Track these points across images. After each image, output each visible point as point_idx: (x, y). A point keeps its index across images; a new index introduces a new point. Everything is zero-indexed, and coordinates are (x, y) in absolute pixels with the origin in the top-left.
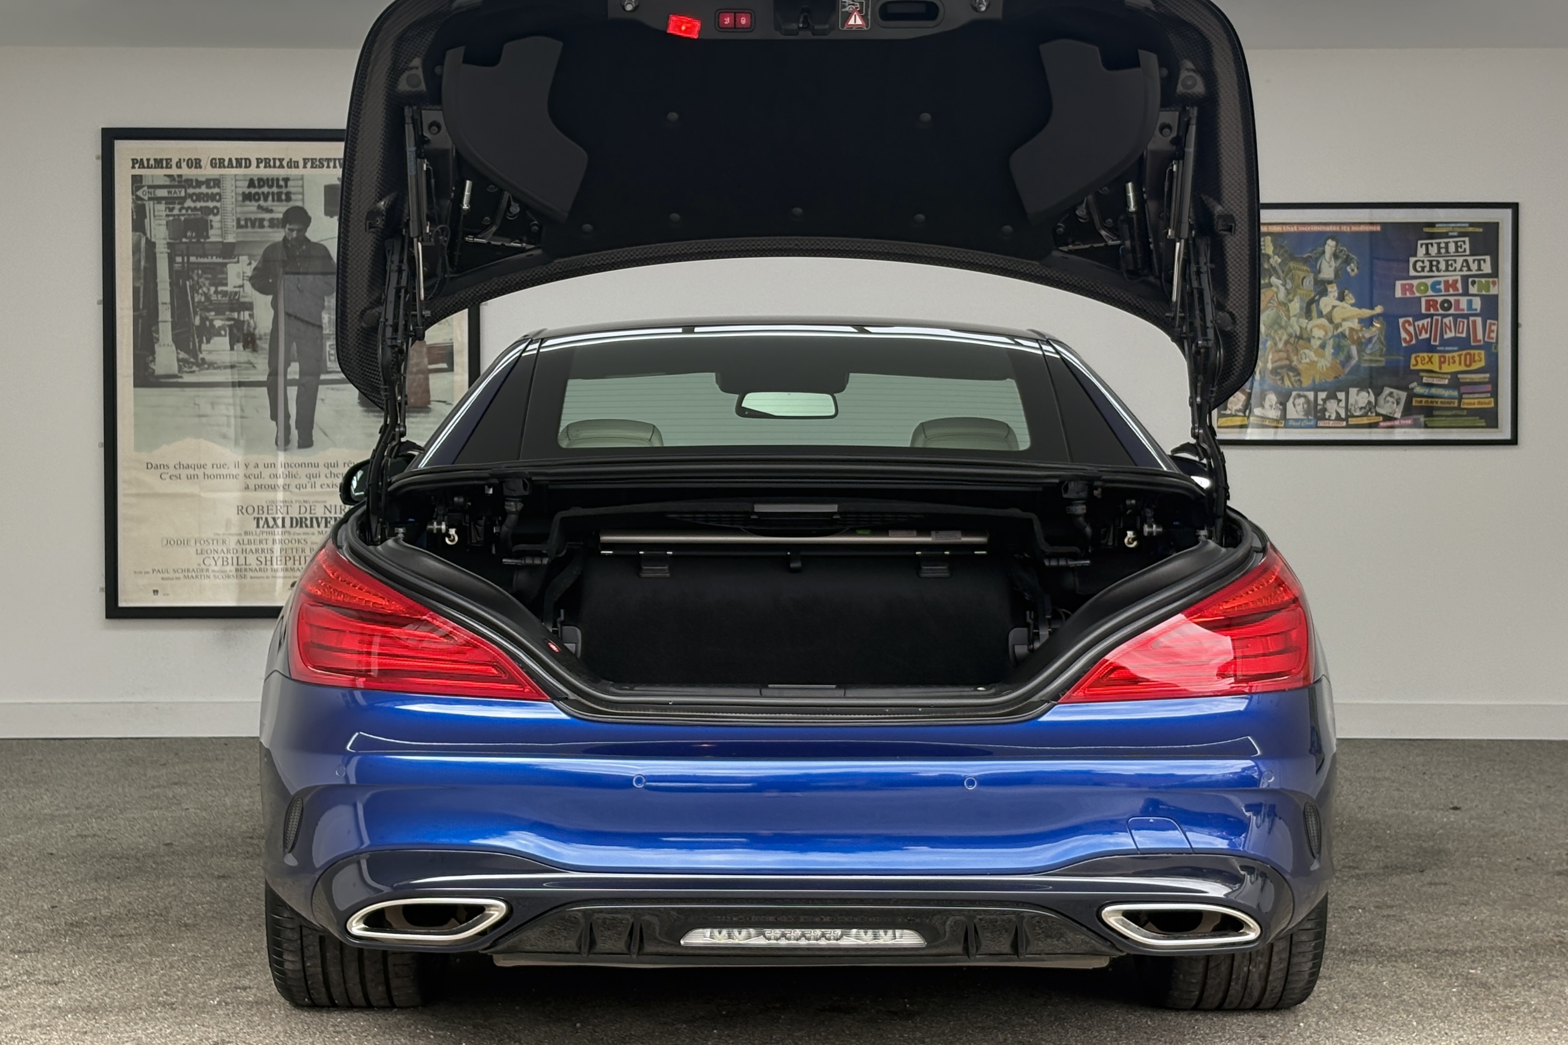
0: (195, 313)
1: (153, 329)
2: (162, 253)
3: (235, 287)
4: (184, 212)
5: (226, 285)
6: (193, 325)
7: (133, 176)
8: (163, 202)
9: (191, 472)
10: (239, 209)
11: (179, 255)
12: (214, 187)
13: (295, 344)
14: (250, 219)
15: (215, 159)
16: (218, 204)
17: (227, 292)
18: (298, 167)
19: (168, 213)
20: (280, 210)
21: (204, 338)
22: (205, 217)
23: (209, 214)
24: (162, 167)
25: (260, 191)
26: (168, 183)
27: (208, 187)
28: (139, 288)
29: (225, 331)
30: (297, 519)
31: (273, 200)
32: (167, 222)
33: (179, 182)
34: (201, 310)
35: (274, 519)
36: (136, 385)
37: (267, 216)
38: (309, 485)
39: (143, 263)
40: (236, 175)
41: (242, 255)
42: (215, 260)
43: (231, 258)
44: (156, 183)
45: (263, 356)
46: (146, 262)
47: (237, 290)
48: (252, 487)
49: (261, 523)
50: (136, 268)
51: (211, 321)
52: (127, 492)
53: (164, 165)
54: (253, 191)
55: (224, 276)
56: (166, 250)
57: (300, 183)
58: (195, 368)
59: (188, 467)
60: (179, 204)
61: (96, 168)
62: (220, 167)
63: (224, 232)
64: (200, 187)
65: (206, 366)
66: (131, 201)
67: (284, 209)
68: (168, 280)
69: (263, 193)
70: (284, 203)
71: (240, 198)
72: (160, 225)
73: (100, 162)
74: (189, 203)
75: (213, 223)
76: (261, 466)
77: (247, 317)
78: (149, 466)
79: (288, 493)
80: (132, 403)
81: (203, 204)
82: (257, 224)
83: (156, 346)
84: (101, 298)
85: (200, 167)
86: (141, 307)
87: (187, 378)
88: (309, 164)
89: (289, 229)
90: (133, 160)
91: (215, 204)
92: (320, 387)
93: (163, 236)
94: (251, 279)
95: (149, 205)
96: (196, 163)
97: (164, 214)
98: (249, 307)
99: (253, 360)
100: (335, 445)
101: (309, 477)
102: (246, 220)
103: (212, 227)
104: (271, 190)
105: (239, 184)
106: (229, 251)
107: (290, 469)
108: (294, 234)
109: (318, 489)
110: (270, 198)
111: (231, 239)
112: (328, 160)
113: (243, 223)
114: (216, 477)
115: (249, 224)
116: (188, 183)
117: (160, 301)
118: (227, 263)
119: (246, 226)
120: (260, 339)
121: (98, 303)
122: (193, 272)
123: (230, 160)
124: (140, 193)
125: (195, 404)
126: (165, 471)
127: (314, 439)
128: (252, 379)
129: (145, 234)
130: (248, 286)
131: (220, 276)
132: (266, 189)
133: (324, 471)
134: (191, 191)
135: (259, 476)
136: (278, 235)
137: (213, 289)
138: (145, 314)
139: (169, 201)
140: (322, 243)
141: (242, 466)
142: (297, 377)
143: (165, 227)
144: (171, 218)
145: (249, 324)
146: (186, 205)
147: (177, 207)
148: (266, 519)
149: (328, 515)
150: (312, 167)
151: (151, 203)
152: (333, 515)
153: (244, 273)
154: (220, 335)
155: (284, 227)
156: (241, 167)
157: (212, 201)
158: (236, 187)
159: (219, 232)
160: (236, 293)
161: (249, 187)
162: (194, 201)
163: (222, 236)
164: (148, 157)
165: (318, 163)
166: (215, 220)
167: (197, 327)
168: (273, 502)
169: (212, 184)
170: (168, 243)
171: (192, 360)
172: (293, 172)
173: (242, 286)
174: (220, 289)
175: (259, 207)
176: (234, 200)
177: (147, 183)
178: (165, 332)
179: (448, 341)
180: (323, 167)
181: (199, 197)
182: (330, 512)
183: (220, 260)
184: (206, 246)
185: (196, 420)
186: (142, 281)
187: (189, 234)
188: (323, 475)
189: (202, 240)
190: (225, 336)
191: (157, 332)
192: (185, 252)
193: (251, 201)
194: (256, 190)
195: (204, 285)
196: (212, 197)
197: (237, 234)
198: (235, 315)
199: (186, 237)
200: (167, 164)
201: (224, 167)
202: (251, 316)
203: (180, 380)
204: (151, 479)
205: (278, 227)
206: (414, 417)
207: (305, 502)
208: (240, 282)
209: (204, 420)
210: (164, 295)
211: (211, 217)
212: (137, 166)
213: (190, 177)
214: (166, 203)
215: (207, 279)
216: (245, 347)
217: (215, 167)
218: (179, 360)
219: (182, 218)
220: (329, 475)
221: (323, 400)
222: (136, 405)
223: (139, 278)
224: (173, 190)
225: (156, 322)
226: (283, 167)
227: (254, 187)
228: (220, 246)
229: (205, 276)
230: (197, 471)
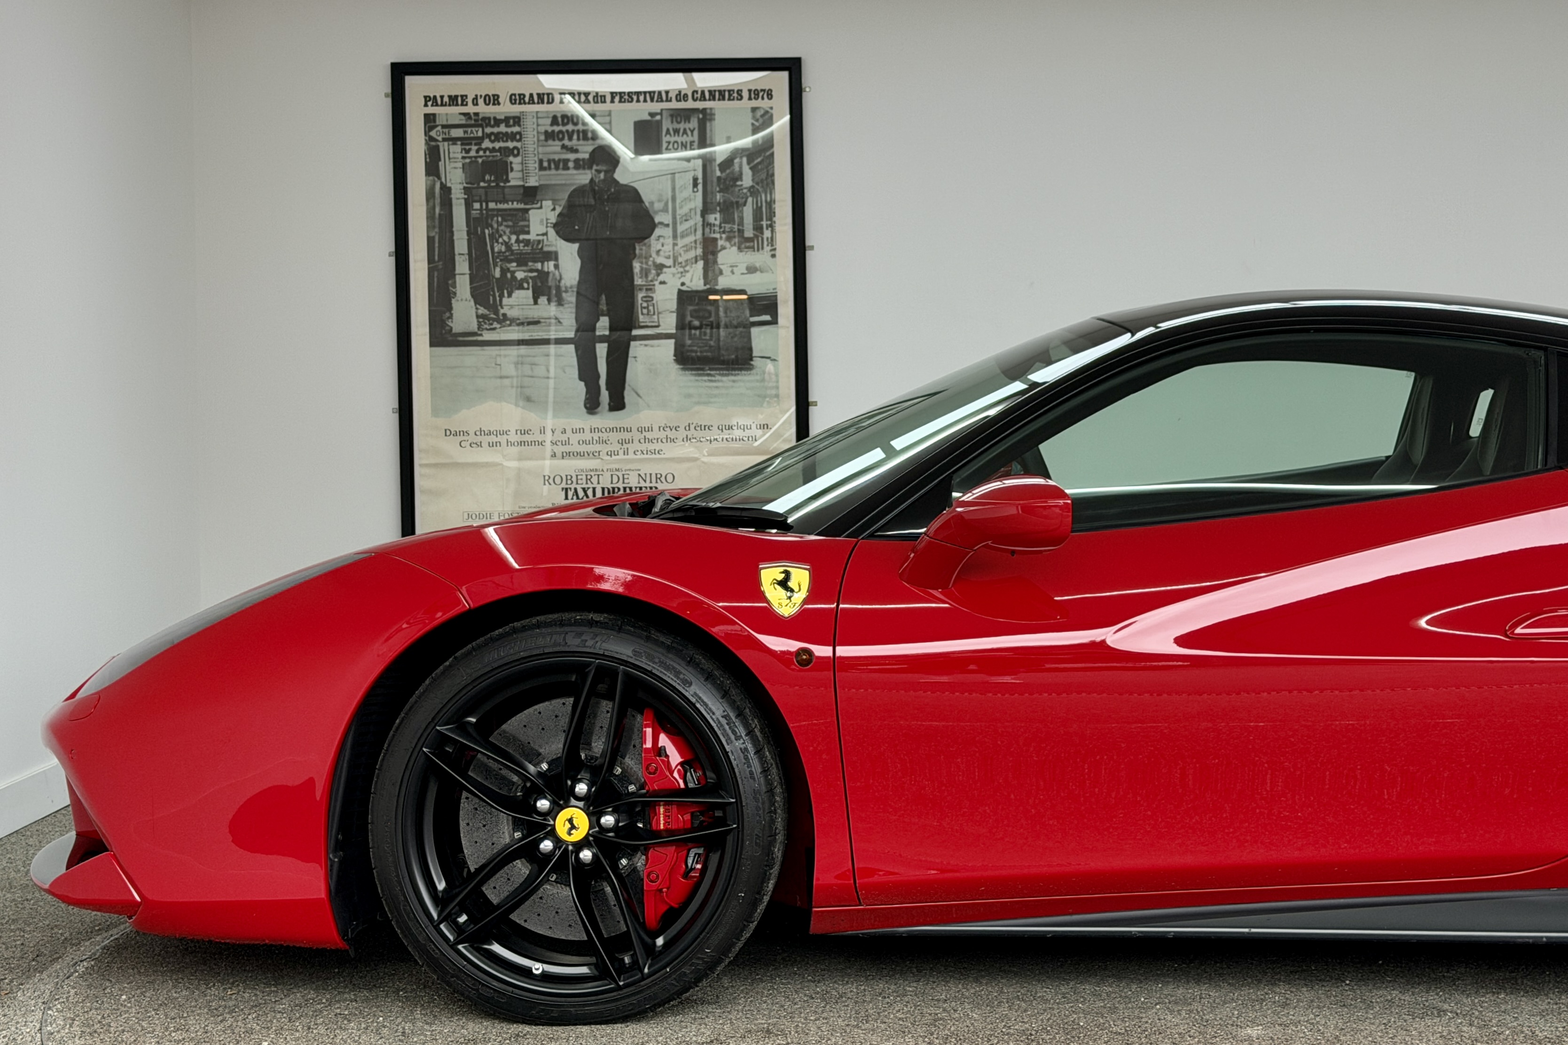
0: (495, 265)
1: (450, 282)
2: (458, 199)
3: (538, 235)
4: (481, 153)
5: (528, 233)
6: (493, 277)
7: (427, 116)
8: (459, 143)
9: (493, 439)
10: (541, 149)
11: (476, 201)
12: (514, 125)
13: (604, 297)
14: (554, 160)
15: (515, 95)
16: (518, 145)
17: (529, 240)
18: (605, 102)
19: (464, 155)
20: (585, 150)
21: (505, 292)
22: (505, 159)
23: (509, 156)
24: (457, 105)
25: (564, 129)
26: (464, 122)
27: (507, 126)
28: (434, 237)
29: (528, 284)
30: (609, 489)
31: (578, 139)
32: (463, 165)
33: (475, 120)
34: (501, 260)
35: (585, 490)
36: (433, 344)
37: (572, 156)
38: (621, 452)
39: (437, 210)
40: (537, 112)
41: (546, 200)
42: (516, 205)
43: (533, 203)
44: (450, 122)
45: (569, 310)
46: (441, 210)
47: (540, 238)
48: (559, 455)
49: (570, 494)
50: (430, 216)
51: (513, 273)
52: (424, 462)
53: (460, 102)
54: (556, 129)
55: (526, 223)
56: (463, 196)
57: (607, 119)
58: (496, 325)
59: (490, 433)
60: (476, 144)
61: (386, 105)
62: (520, 103)
63: (525, 176)
64: (498, 126)
65: (508, 322)
66: (423, 142)
67: (590, 149)
68: (465, 229)
69: (567, 131)
70: (590, 142)
71: (542, 137)
72: (455, 168)
73: (389, 100)
74: (486, 144)
75: (513, 165)
76: (569, 431)
77: (552, 268)
78: (448, 433)
79: (600, 460)
80: (428, 363)
81: (502, 144)
82: (561, 165)
83: (453, 301)
84: (393, 249)
85: (499, 104)
86: (436, 258)
87: (487, 336)
88: (617, 99)
89: (596, 170)
90: (425, 97)
91: (515, 144)
92: (632, 343)
93: (460, 181)
94: (555, 226)
95: (444, 147)
96: (494, 100)
97: (460, 156)
98: (552, 256)
99: (559, 316)
100: (649, 407)
101: (622, 442)
102: (549, 161)
103: (512, 170)
104: (576, 128)
105: (541, 121)
106: (531, 195)
107: (600, 434)
108: (602, 176)
109: (631, 456)
110: (575, 137)
111: (532, 182)
112: (638, 94)
113: (545, 164)
114: (521, 443)
115: (553, 166)
116: (486, 121)
117: (456, 252)
118: (528, 210)
119: (550, 168)
120: (566, 291)
121: (390, 255)
122: (492, 220)
123: (531, 95)
124: (433, 133)
125: (496, 364)
126: (465, 438)
127: (626, 400)
128: (561, 335)
129: (439, 178)
130: (552, 232)
131: (522, 223)
132: (570, 127)
133: (637, 436)
134: (488, 130)
135: (567, 442)
136: (584, 178)
137: (514, 238)
138: (440, 267)
139: (465, 141)
140: (632, 184)
141: (549, 433)
142: (607, 333)
143: (461, 170)
144: (468, 161)
145: (554, 275)
146: (484, 146)
147: (474, 148)
148: (576, 489)
149: (643, 484)
150: (620, 101)
151: (446, 144)
152: (648, 484)
153: (547, 219)
154: (523, 288)
155: (590, 168)
156: (543, 103)
157: (512, 141)
158: (538, 125)
159: (520, 175)
160: (539, 242)
161: (552, 124)
162: (493, 142)
163: (523, 181)
164: (442, 94)
165: (626, 97)
166: (515, 161)
167: (497, 279)
168: (582, 471)
169: (511, 122)
170: (465, 188)
171: (493, 316)
172: (600, 107)
173: (546, 234)
174: (522, 237)
175: (563, 147)
176: (535, 139)
177: (441, 123)
178: (463, 285)
179: (772, 291)
180: (632, 101)
181: (498, 137)
182: (645, 481)
183: (522, 206)
184: (506, 190)
185: (499, 380)
186: (437, 230)
187: (487, 177)
188: (636, 441)
189: (502, 184)
190: (528, 289)
191: (455, 287)
192: (483, 198)
193: (554, 140)
194: (560, 128)
195: (505, 233)
196: (512, 137)
197: (539, 176)
198: (539, 266)
199: (484, 181)
200: (463, 101)
201: (525, 103)
202: (556, 267)
203: (480, 338)
204: (450, 446)
205: (584, 168)
206: (735, 375)
207: (617, 470)
208: (544, 231)
209: (506, 382)
210: (461, 245)
211: (511, 159)
212: (430, 103)
213: (487, 115)
214: (462, 144)
215: (507, 226)
216: (549, 301)
217: (515, 103)
218: (478, 317)
219: (480, 160)
220: (642, 441)
221: (635, 357)
222: (431, 367)
223: (434, 227)
224: (469, 130)
225: (455, 275)
226: (589, 102)
227: (558, 125)
228: (522, 191)
229: (505, 223)
230: (499, 437)
